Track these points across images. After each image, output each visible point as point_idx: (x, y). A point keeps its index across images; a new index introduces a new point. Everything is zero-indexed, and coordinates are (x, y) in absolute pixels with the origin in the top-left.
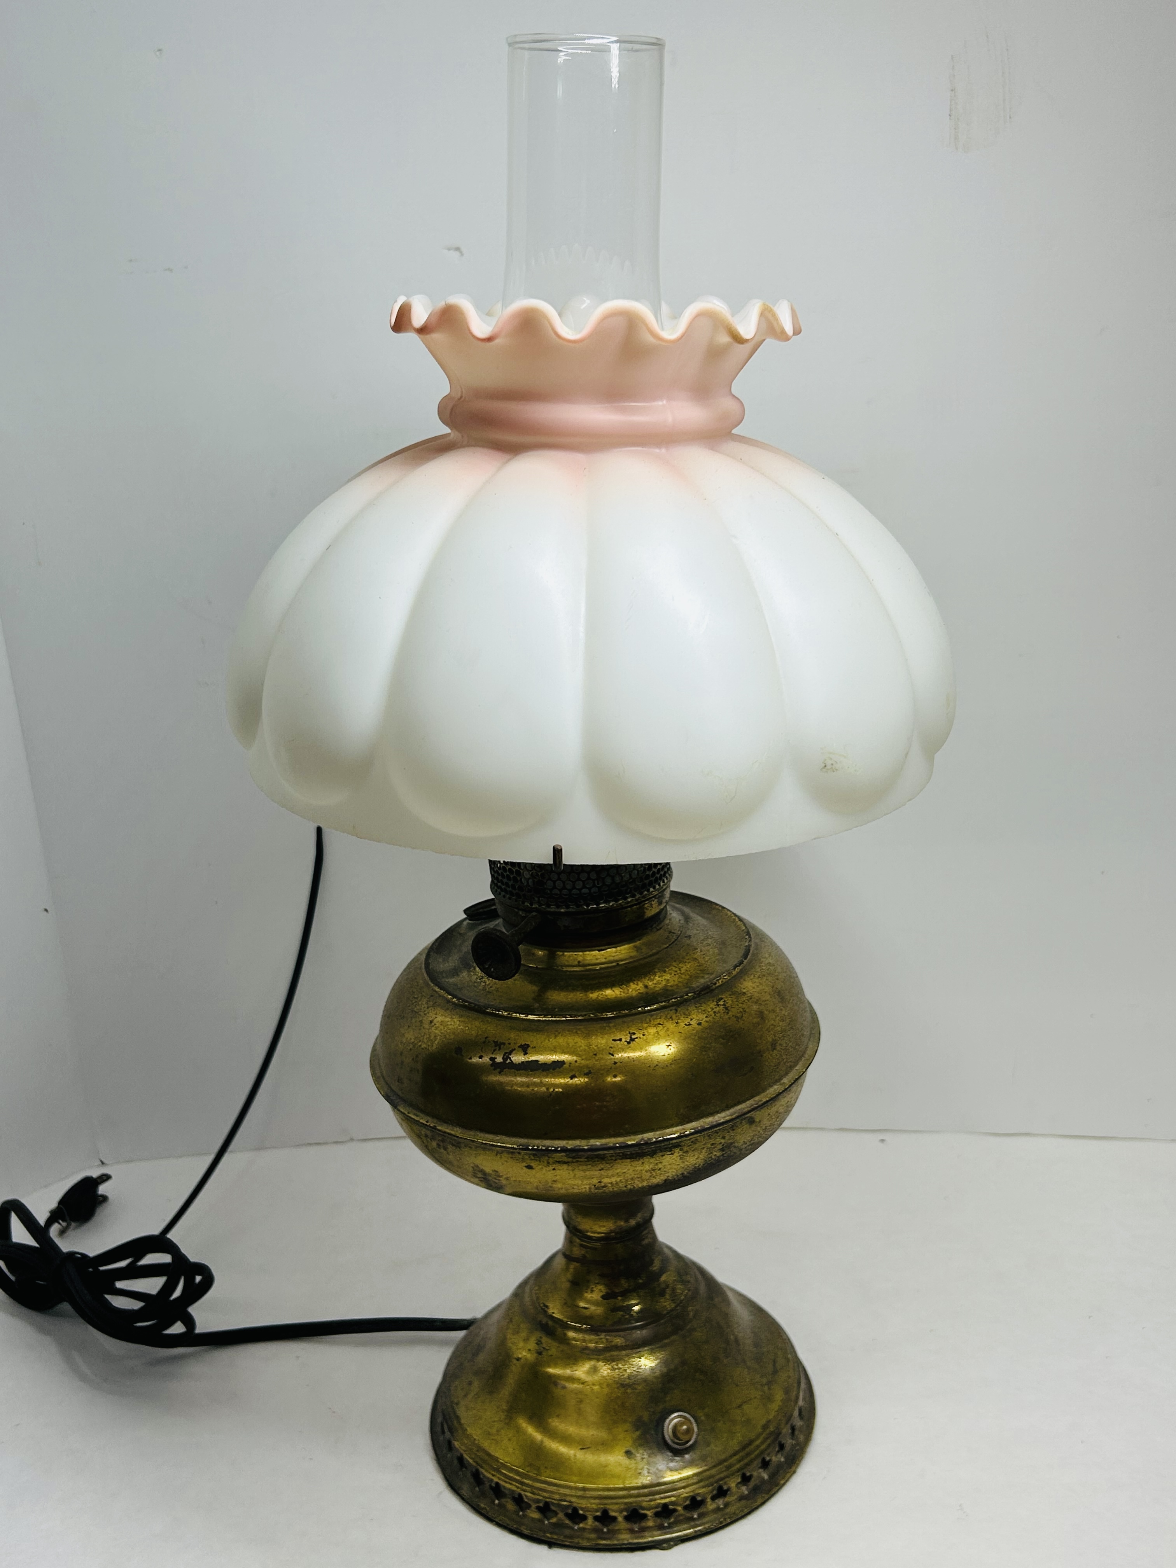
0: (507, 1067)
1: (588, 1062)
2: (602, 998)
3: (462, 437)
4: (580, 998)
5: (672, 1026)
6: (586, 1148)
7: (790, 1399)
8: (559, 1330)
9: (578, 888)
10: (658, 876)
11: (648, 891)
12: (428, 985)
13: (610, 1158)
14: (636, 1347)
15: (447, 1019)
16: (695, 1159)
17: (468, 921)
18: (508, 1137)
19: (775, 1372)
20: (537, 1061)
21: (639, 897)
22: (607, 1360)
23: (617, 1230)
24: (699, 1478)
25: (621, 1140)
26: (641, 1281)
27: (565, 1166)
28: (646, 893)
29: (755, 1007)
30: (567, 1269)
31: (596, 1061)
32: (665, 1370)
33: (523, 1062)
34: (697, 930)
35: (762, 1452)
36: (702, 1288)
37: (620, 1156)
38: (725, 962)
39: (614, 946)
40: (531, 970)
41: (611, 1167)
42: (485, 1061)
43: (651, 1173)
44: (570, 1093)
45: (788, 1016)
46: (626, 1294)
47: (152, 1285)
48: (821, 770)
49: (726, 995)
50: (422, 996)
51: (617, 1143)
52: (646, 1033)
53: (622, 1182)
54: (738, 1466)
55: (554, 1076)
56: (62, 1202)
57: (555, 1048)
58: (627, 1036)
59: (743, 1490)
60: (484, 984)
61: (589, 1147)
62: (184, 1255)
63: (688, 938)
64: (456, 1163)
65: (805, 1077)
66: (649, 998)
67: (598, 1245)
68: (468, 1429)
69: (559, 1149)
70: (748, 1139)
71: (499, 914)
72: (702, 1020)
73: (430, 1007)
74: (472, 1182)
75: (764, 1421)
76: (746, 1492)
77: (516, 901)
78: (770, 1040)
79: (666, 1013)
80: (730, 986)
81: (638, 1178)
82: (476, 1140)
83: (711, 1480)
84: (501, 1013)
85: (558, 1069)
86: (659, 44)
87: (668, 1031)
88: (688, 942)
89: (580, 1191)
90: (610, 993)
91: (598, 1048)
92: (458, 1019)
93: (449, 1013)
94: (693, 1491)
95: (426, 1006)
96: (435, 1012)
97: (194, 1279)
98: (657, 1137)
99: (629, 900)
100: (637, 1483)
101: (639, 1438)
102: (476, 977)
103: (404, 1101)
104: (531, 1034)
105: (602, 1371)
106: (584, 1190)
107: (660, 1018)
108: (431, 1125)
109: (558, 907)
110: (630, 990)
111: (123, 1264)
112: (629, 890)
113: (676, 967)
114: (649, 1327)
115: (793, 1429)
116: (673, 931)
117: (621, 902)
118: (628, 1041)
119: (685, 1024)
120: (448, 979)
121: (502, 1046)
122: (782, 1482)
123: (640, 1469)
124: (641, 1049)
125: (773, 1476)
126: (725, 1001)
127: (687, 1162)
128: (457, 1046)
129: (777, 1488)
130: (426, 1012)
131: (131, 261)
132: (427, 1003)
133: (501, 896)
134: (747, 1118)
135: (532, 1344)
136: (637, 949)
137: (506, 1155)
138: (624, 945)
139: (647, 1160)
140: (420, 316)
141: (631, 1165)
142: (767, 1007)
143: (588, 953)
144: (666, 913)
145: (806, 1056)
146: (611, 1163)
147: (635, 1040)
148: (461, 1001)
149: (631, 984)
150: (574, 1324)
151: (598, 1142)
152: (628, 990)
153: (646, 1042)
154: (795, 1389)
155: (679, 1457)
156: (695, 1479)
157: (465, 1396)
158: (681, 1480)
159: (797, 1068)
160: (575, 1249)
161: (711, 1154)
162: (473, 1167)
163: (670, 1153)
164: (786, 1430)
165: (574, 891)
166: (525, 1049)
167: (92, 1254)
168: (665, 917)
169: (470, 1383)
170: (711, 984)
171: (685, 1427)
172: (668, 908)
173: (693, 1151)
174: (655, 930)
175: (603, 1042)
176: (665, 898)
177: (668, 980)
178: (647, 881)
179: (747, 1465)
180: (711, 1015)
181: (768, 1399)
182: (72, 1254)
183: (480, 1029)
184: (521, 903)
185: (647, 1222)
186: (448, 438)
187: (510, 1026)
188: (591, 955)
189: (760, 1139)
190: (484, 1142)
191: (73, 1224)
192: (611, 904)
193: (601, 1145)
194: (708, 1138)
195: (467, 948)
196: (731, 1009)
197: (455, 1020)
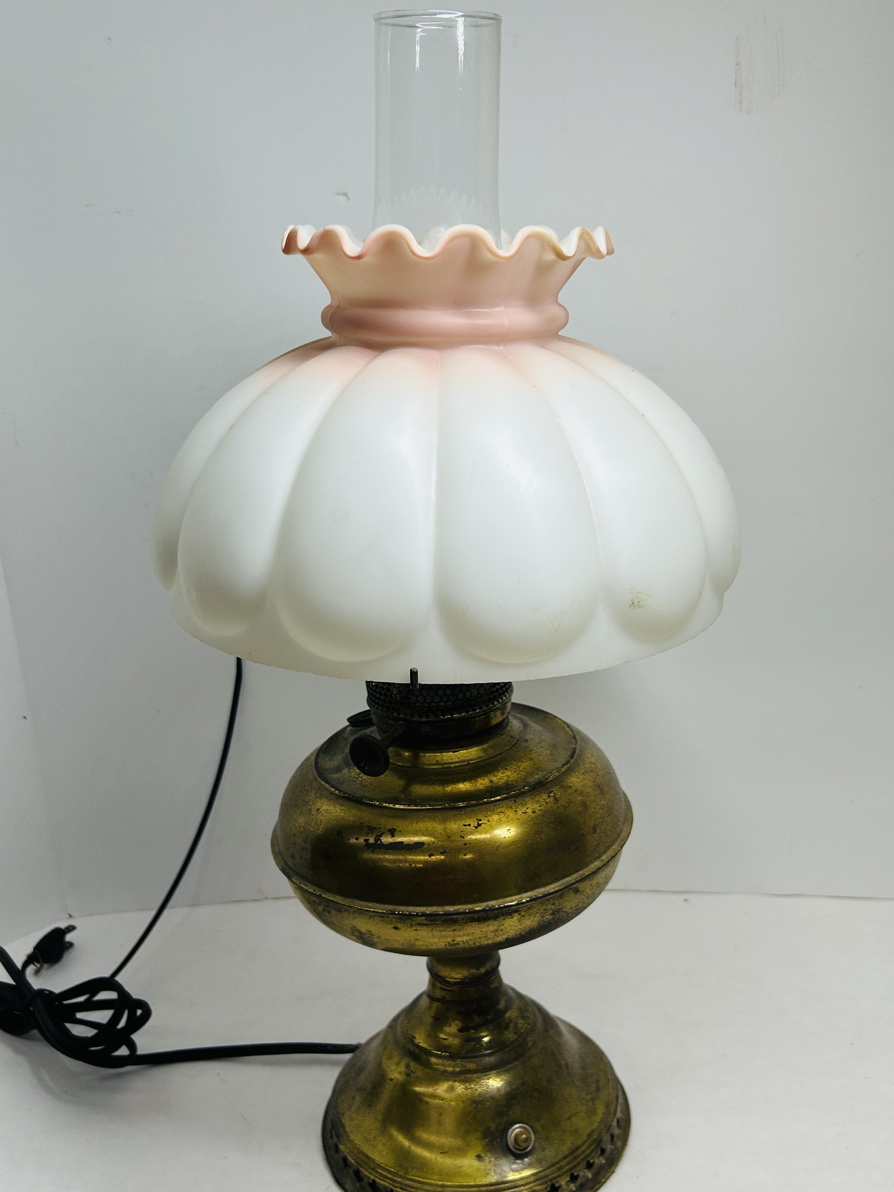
0: (379, 847)
1: (443, 843)
2: (455, 790)
3: (340, 338)
4: (438, 790)
5: (511, 814)
6: (441, 913)
7: (610, 1113)
8: (424, 1056)
9: (436, 701)
10: (501, 691)
11: (493, 704)
12: (316, 780)
13: (461, 921)
14: (486, 1070)
15: (330, 808)
16: (530, 922)
17: (350, 728)
18: (379, 904)
19: (598, 1089)
20: (402, 842)
21: (485, 709)
22: (462, 1081)
23: (471, 977)
24: (536, 1177)
25: (470, 906)
26: (490, 1017)
27: (425, 928)
28: (491, 705)
29: (579, 798)
30: (430, 1007)
31: (450, 842)
32: (508, 1090)
33: (390, 843)
34: (533, 735)
35: (587, 1156)
36: (539, 1022)
37: (470, 920)
38: (556, 761)
39: (465, 748)
40: (399, 768)
41: (462, 928)
42: (360, 842)
43: (495, 933)
44: (430, 869)
45: (606, 805)
46: (478, 1027)
47: (103, 1016)
48: (630, 606)
49: (556, 788)
50: (311, 789)
51: (467, 909)
52: (490, 820)
53: (471, 940)
54: (567, 1167)
55: (416, 855)
56: (38, 948)
57: (416, 831)
58: (475, 823)
59: (571, 1187)
60: (361, 779)
61: (444, 912)
62: (128, 992)
63: (526, 742)
64: (338, 924)
65: (621, 853)
66: (493, 791)
67: (454, 988)
68: (351, 1135)
69: (420, 914)
70: (574, 905)
71: (374, 722)
72: (536, 809)
73: (317, 798)
74: (351, 939)
75: (589, 1130)
76: (574, 1189)
77: (387, 712)
78: (591, 824)
79: (507, 803)
80: (559, 781)
81: (484, 937)
82: (353, 906)
83: (546, 1179)
84: (373, 803)
85: (419, 848)
86: (497, 19)
87: (509, 818)
88: (525, 744)
89: (437, 947)
90: (463, 787)
91: (452, 832)
92: (340, 808)
93: (333, 803)
94: (531, 1188)
95: (314, 796)
96: (321, 802)
97: (136, 1012)
98: (499, 904)
99: (478, 711)
100: (485, 1182)
101: (487, 1145)
102: (355, 773)
103: (297, 874)
104: (397, 819)
105: (458, 1090)
106: (441, 946)
107: (502, 807)
108: (318, 894)
109: (420, 717)
110: (478, 784)
111: (81, 999)
112: (478, 703)
113: (515, 766)
114: (496, 1054)
115: (612, 1136)
116: (514, 736)
117: (470, 713)
118: (476, 826)
119: (522, 812)
120: (332, 774)
121: (374, 830)
122: (603, 1180)
123: (488, 1170)
124: (486, 833)
125: (596, 1175)
126: (555, 793)
127: (524, 924)
128: (338, 830)
129: (600, 1185)
130: (314, 802)
131: (88, 205)
132: (315, 795)
133: (375, 708)
134: (573, 889)
135: (402, 1068)
136: (484, 750)
137: (378, 919)
138: (474, 748)
139: (492, 922)
140: (304, 240)
141: (479, 927)
142: (589, 798)
143: (444, 754)
144: (508, 722)
145: (621, 837)
146: (462, 925)
147: (481, 825)
148: (342, 793)
149: (479, 780)
150: (436, 1052)
151: (451, 909)
152: (477, 784)
153: (491, 827)
154: (614, 1103)
155: (520, 1160)
156: (532, 1179)
157: (350, 1108)
158: (521, 1179)
159: (613, 847)
160: (436, 991)
161: (544, 918)
162: (351, 928)
163: (510, 917)
164: (607, 1138)
165: (433, 704)
166: (392, 832)
167: (57, 990)
168: (507, 725)
169: (353, 1098)
170: (544, 779)
171: (524, 1136)
172: (510, 717)
173: (529, 915)
174: (499, 735)
175: (456, 827)
176: (507, 709)
177: (509, 776)
178: (492, 696)
179: (575, 1167)
180: (543, 805)
181: (592, 1112)
182: (41, 992)
183: (357, 816)
184: (390, 713)
185: (494, 970)
186: (330, 340)
187: (381, 814)
188: (447, 756)
189: (585, 905)
190: (359, 908)
191: (46, 966)
192: (463, 715)
193: (454, 910)
194: (540, 904)
195: (347, 750)
196: (560, 800)
197: (337, 809)
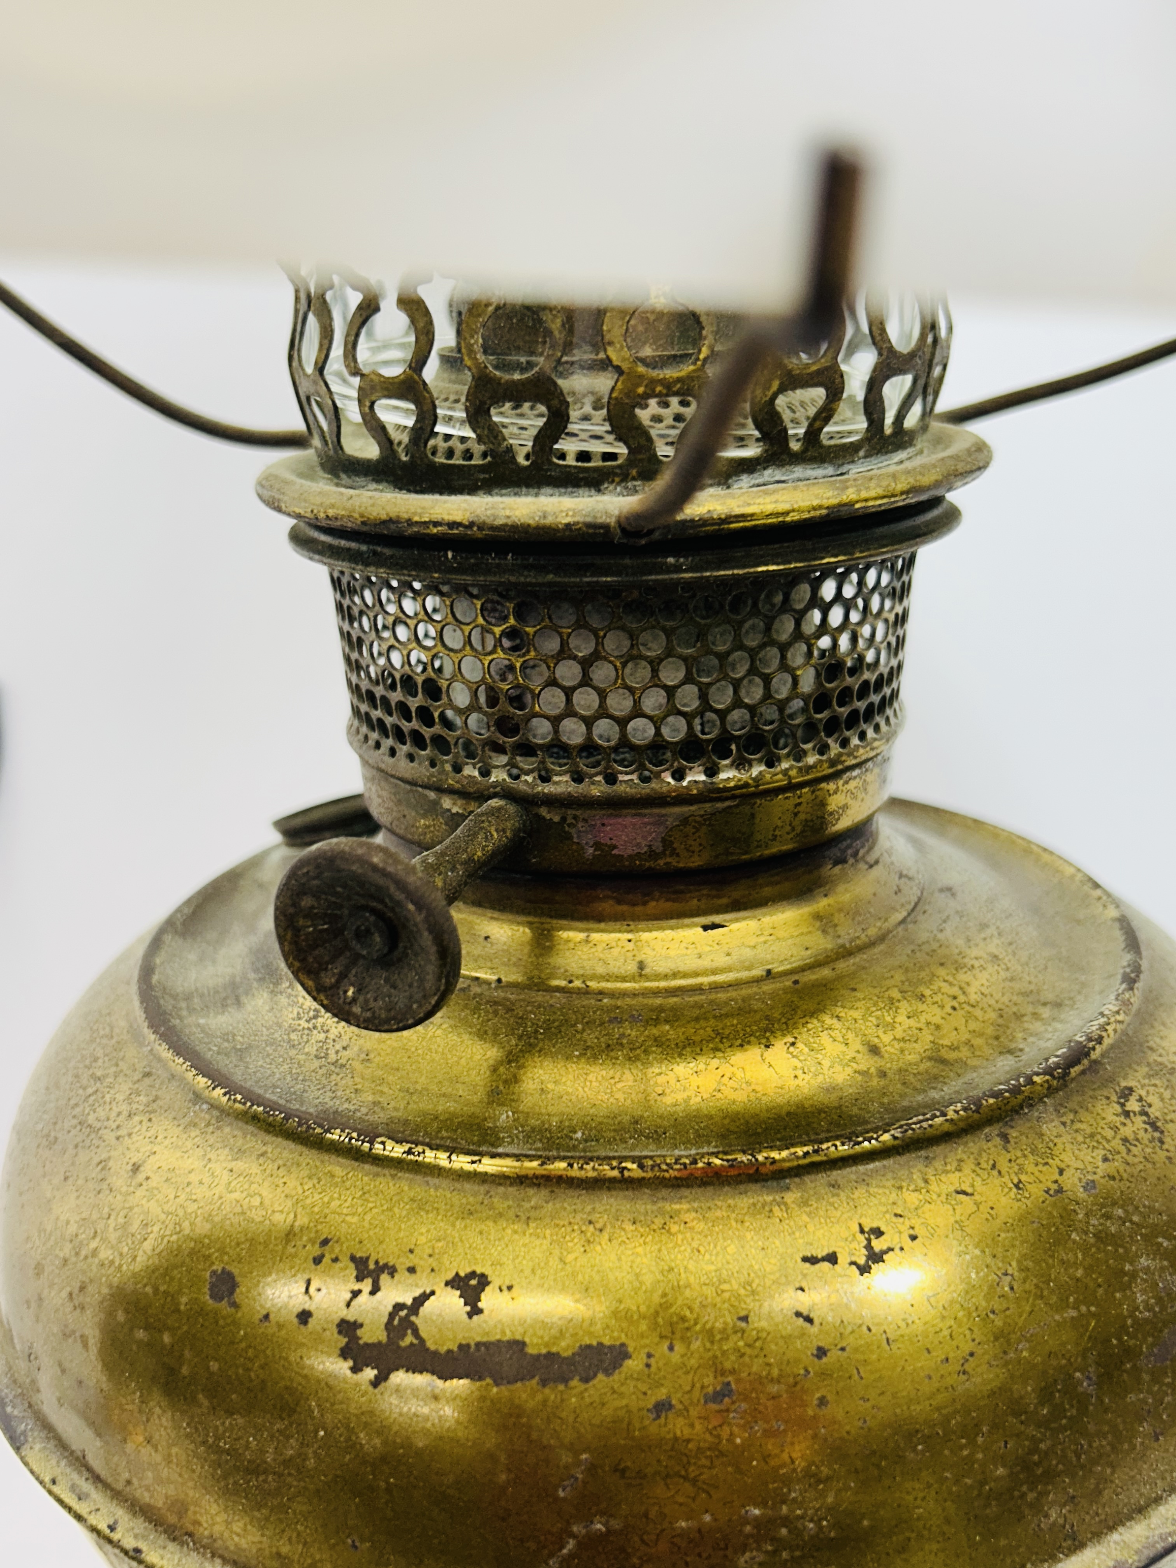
0: (404, 1362)
15: (188, 1163)
17: (283, 851)
20: (520, 1343)
21: (840, 755)
33: (464, 1347)
39: (754, 912)
40: (478, 990)
49: (1140, 1077)
52: (920, 1231)
58: (854, 1244)
60: (322, 1036)
63: (948, 894)
73: (137, 1114)
77: (433, 764)
79: (974, 1147)
80: (1139, 1045)
84: (379, 1146)
85: (601, 1376)
88: (954, 905)
91: (754, 1292)
92: (227, 1165)
93: (199, 1140)
95: (125, 1108)
96: (152, 1132)
102: (297, 1011)
104: (491, 1229)
107: (958, 1169)
109: (579, 778)
116: (911, 872)
118: (862, 1261)
120: (203, 1018)
121: (384, 1276)
126: (1141, 1100)
130: (124, 1132)
132: (128, 1100)
138: (781, 911)
147: (887, 1258)
148: (239, 1097)
149: (826, 1042)
166: (472, 1294)
183: (304, 1207)
184: (448, 767)
187: (412, 1200)
188: (682, 942)
192: (753, 773)
195: (267, 923)
196: (1167, 1126)
197: (217, 1167)
